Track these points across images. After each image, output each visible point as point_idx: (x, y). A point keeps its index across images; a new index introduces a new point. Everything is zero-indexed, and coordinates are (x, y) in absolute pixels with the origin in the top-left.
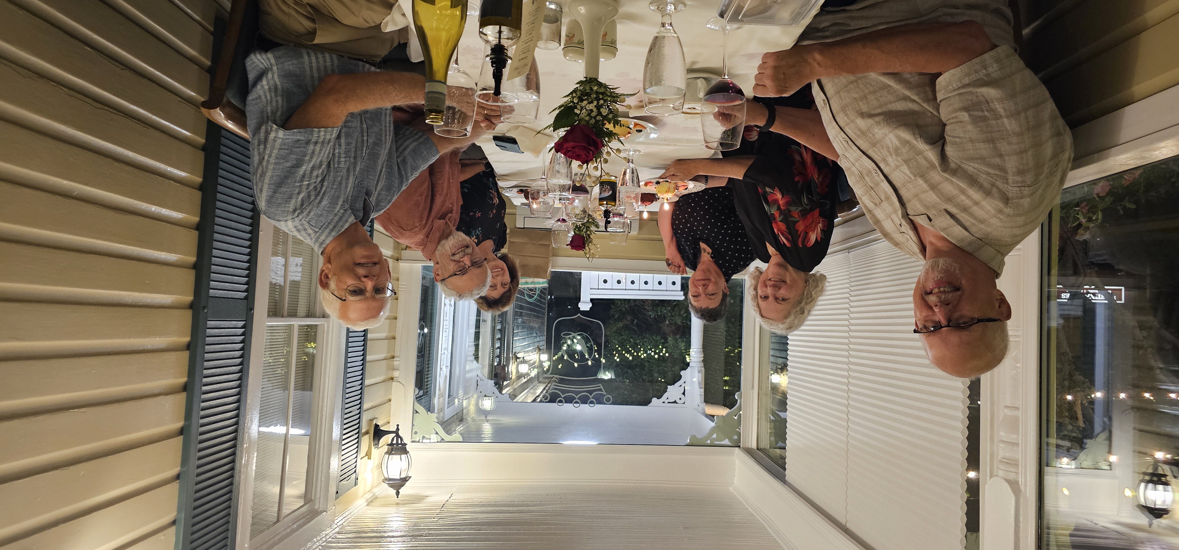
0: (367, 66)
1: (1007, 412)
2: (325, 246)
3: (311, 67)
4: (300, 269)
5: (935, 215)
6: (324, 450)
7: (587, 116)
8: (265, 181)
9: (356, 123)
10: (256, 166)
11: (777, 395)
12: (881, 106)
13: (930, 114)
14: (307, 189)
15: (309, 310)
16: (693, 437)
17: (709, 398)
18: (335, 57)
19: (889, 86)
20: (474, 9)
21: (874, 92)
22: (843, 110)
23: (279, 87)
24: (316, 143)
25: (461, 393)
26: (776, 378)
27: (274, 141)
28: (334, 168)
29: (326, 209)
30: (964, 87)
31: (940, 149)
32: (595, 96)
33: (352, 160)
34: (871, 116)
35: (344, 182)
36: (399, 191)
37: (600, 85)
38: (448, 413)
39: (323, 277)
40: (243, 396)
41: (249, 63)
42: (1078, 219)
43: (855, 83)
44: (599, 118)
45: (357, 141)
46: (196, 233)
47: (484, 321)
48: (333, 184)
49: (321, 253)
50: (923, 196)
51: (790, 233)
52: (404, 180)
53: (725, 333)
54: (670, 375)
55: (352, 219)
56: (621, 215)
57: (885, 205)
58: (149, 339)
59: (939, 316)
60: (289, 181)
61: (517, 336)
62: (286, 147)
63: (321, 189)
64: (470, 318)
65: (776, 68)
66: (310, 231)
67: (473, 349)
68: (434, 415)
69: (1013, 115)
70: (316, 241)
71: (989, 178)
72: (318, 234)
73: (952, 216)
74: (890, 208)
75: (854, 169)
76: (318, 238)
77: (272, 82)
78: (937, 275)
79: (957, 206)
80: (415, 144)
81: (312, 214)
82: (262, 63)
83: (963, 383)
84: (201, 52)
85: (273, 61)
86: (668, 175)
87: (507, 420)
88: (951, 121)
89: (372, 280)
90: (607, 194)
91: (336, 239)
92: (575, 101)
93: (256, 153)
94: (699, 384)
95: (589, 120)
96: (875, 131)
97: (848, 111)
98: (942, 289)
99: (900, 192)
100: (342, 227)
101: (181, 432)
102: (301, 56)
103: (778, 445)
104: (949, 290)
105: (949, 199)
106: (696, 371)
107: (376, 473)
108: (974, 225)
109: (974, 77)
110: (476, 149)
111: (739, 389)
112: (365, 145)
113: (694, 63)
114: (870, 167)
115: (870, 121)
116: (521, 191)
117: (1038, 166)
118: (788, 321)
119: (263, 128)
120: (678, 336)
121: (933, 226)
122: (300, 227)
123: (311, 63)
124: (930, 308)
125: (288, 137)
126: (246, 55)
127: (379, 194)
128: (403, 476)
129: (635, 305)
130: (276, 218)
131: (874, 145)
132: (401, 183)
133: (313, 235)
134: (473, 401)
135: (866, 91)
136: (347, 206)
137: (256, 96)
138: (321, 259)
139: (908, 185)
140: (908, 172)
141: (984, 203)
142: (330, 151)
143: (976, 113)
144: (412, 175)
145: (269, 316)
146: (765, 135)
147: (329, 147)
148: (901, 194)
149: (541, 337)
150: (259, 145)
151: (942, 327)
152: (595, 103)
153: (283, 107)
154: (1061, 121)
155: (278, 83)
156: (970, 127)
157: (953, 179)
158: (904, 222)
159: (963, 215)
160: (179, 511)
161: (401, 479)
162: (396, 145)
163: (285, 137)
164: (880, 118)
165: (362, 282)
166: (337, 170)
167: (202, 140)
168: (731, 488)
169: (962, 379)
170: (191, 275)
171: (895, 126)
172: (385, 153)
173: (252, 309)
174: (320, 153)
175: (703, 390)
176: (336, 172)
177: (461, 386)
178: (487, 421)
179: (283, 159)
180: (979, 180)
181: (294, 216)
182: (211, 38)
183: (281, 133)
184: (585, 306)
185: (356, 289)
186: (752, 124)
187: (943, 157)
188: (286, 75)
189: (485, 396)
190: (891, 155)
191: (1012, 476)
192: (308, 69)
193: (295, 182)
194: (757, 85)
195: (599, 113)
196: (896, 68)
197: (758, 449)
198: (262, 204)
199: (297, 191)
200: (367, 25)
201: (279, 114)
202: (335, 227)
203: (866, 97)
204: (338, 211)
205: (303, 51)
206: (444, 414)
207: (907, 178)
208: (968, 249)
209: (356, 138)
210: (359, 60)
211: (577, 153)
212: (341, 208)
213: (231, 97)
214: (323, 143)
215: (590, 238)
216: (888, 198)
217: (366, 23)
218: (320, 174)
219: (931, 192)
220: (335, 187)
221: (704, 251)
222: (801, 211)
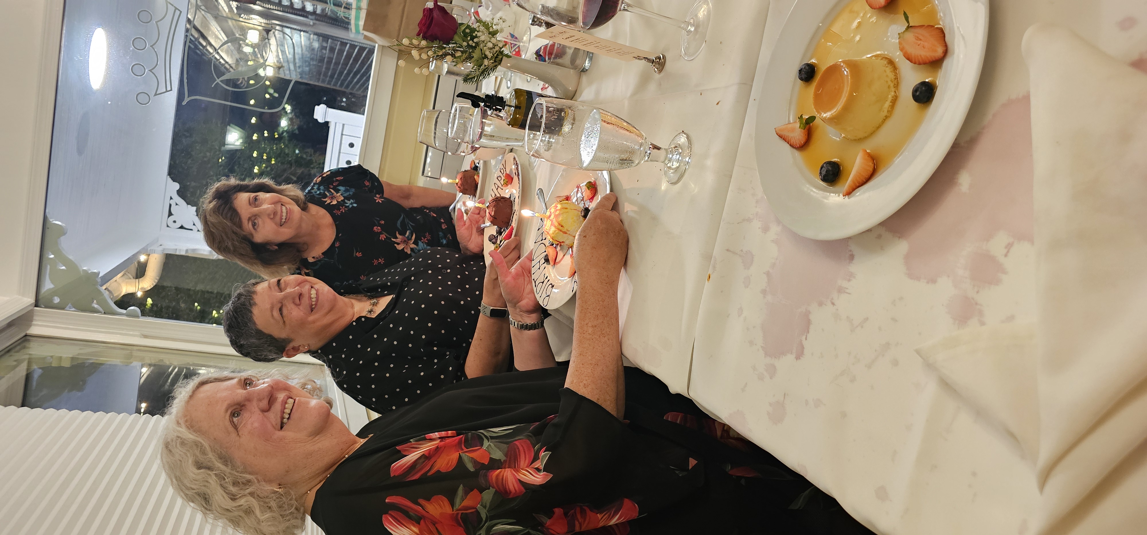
94: (194, 250)
175: (183, 253)
184: (320, 113)
221: (374, 304)
222: (478, 513)
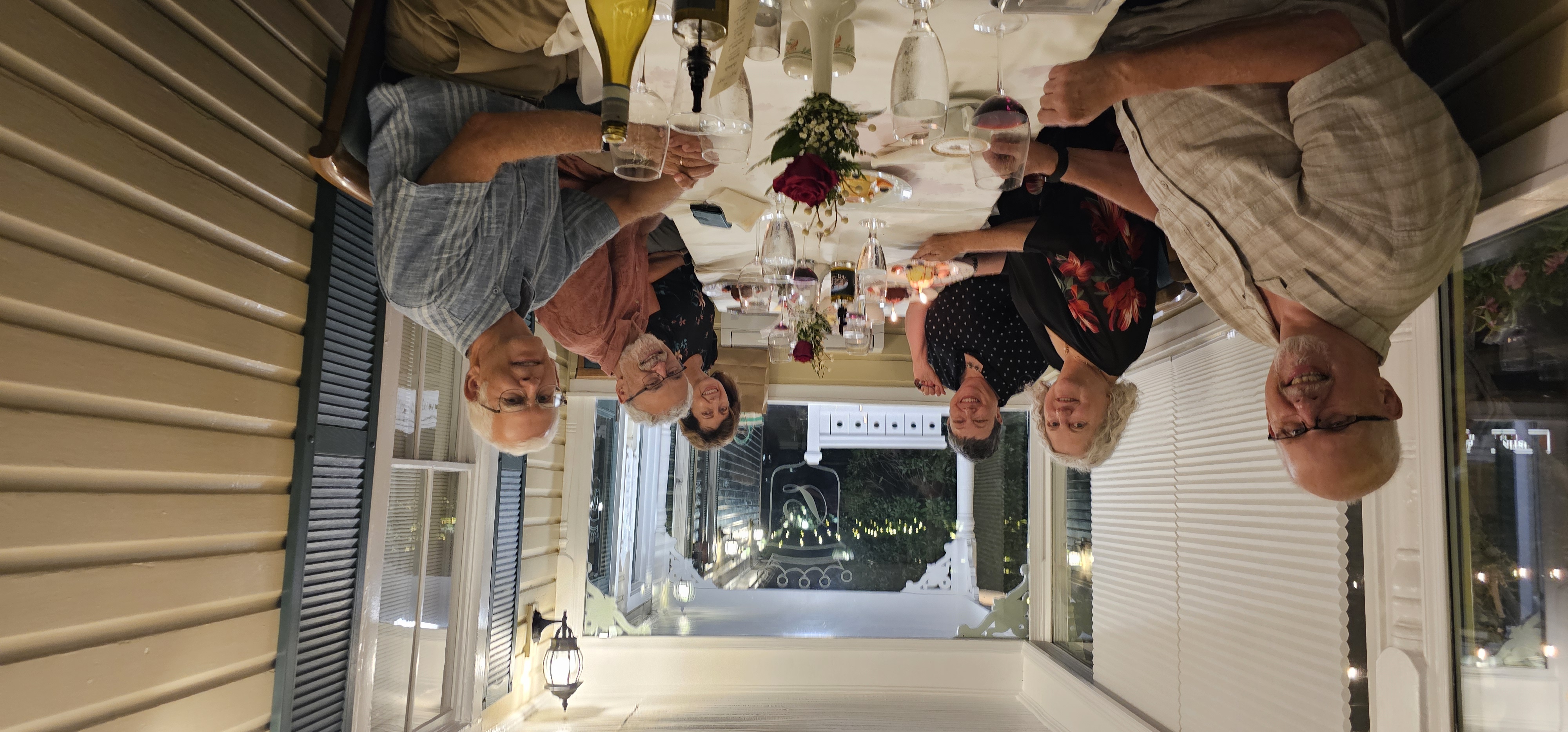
0: (526, 104)
1: (1403, 557)
2: (471, 343)
3: (452, 104)
4: (435, 413)
5: (1292, 278)
6: (467, 641)
7: (816, 142)
8: (393, 254)
9: (511, 179)
10: (380, 237)
11: (1078, 582)
12: (1211, 134)
13: (1280, 140)
14: (448, 264)
15: (448, 453)
16: (963, 627)
17: (984, 581)
18: (483, 91)
19: (1222, 106)
20: (665, 11)
21: (1201, 115)
22: (1159, 142)
23: (411, 131)
24: (459, 203)
25: (649, 577)
26: (1075, 559)
27: (405, 200)
28: (483, 238)
29: (473, 293)
30: (1326, 97)
31: (1297, 184)
32: (826, 114)
33: (506, 228)
34: (1197, 148)
35: (495, 258)
36: (567, 274)
37: (833, 102)
38: (632, 602)
39: (469, 385)
40: (360, 559)
41: (372, 101)
42: (1484, 321)
43: (1175, 106)
44: (832, 144)
45: (512, 204)
46: (300, 339)
47: (679, 481)
48: (481, 259)
49: (466, 354)
50: (1274, 252)
51: (1096, 313)
52: (574, 259)
53: (1004, 492)
54: (929, 550)
55: (506, 307)
56: (860, 316)
57: (1222, 270)
58: (237, 475)
59: (1303, 415)
60: (424, 254)
61: (722, 504)
62: (420, 208)
63: (465, 265)
64: (661, 475)
65: (1068, 84)
66: (452, 324)
67: (665, 517)
68: (613, 600)
69: (1393, 133)
70: (459, 336)
71: (1364, 220)
72: (462, 327)
73: (1315, 277)
74: (1229, 273)
75: (1177, 223)
76: (462, 332)
77: (401, 126)
78: (1297, 359)
79: (1322, 262)
80: (587, 212)
81: (454, 299)
82: (389, 100)
83: (1339, 508)
84: (310, 104)
85: (403, 96)
86: (922, 254)
87: (710, 613)
88: (1310, 145)
89: (534, 383)
90: (842, 286)
91: (484, 333)
92: (801, 122)
93: (381, 219)
94: (970, 562)
95: (820, 148)
96: (1205, 167)
97: (1166, 143)
98: (1305, 379)
99: (1242, 249)
100: (494, 317)
101: (279, 603)
102: (440, 90)
103: (1080, 637)
104: (1315, 379)
105: (1311, 254)
106: (966, 544)
107: (536, 676)
108: (1345, 287)
109: (1339, 84)
110: (669, 226)
111: (1025, 561)
112: (523, 209)
113: (957, 84)
114: (1200, 219)
115: (1197, 155)
116: (727, 288)
117: (1433, 203)
118: (1090, 454)
119: (390, 185)
120: (940, 498)
121: (1289, 294)
122: (438, 317)
123: (452, 98)
124: (1289, 405)
125: (422, 195)
126: (369, 89)
127: (541, 278)
128: (572, 681)
129: (880, 458)
130: (407, 303)
131: (1204, 186)
132: (570, 263)
133: (455, 329)
134: (665, 588)
135: (1191, 114)
136: (499, 290)
137: (381, 144)
138: (467, 363)
139: (1252, 238)
140: (1253, 220)
141: (1359, 256)
142: (477, 213)
143: (1344, 133)
144: (584, 254)
145: (395, 456)
146: (1054, 187)
147: (475, 209)
148: (1244, 252)
149: (754, 508)
150: (384, 209)
151: (1307, 430)
152: (827, 123)
153: (415, 157)
154: (1461, 143)
155: (410, 126)
156: (1336, 151)
157: (1314, 224)
158: (1248, 292)
159: (1331, 275)
160: (274, 710)
161: (568, 685)
162: (563, 214)
163: (417, 195)
164: (1211, 149)
165: (521, 386)
166: (486, 240)
167: (311, 218)
168: (1018, 698)
169: (1336, 503)
170: (294, 394)
171: (1232, 157)
172: (549, 222)
173: (373, 443)
174: (464, 216)
175: (975, 570)
176: (485, 243)
177: (648, 566)
178: (684, 614)
179: (415, 224)
180: (1351, 224)
181: (430, 301)
182: (324, 86)
183: (414, 190)
184: (813, 458)
185: (513, 396)
186: (1037, 172)
187: (1301, 194)
188: (420, 116)
189: (681, 580)
190: (1229, 197)
191: (1413, 646)
192: (448, 107)
193: (432, 254)
194: (1043, 109)
195: (833, 138)
196: (1233, 76)
197: (1053, 642)
198: (388, 287)
199: (434, 267)
200: (526, 49)
201: (411, 165)
202: (484, 317)
203: (1190, 123)
204: (488, 297)
205: (443, 83)
206: (626, 604)
207: (1251, 228)
208: (1339, 322)
209: (511, 198)
210: (515, 96)
211: (804, 192)
212: (492, 292)
213: (347, 144)
214: (468, 202)
215: (819, 345)
216: (1225, 260)
217: (523, 45)
218: (464, 245)
219: (1285, 245)
220: (483, 263)
221: (971, 365)
222: (1108, 281)
